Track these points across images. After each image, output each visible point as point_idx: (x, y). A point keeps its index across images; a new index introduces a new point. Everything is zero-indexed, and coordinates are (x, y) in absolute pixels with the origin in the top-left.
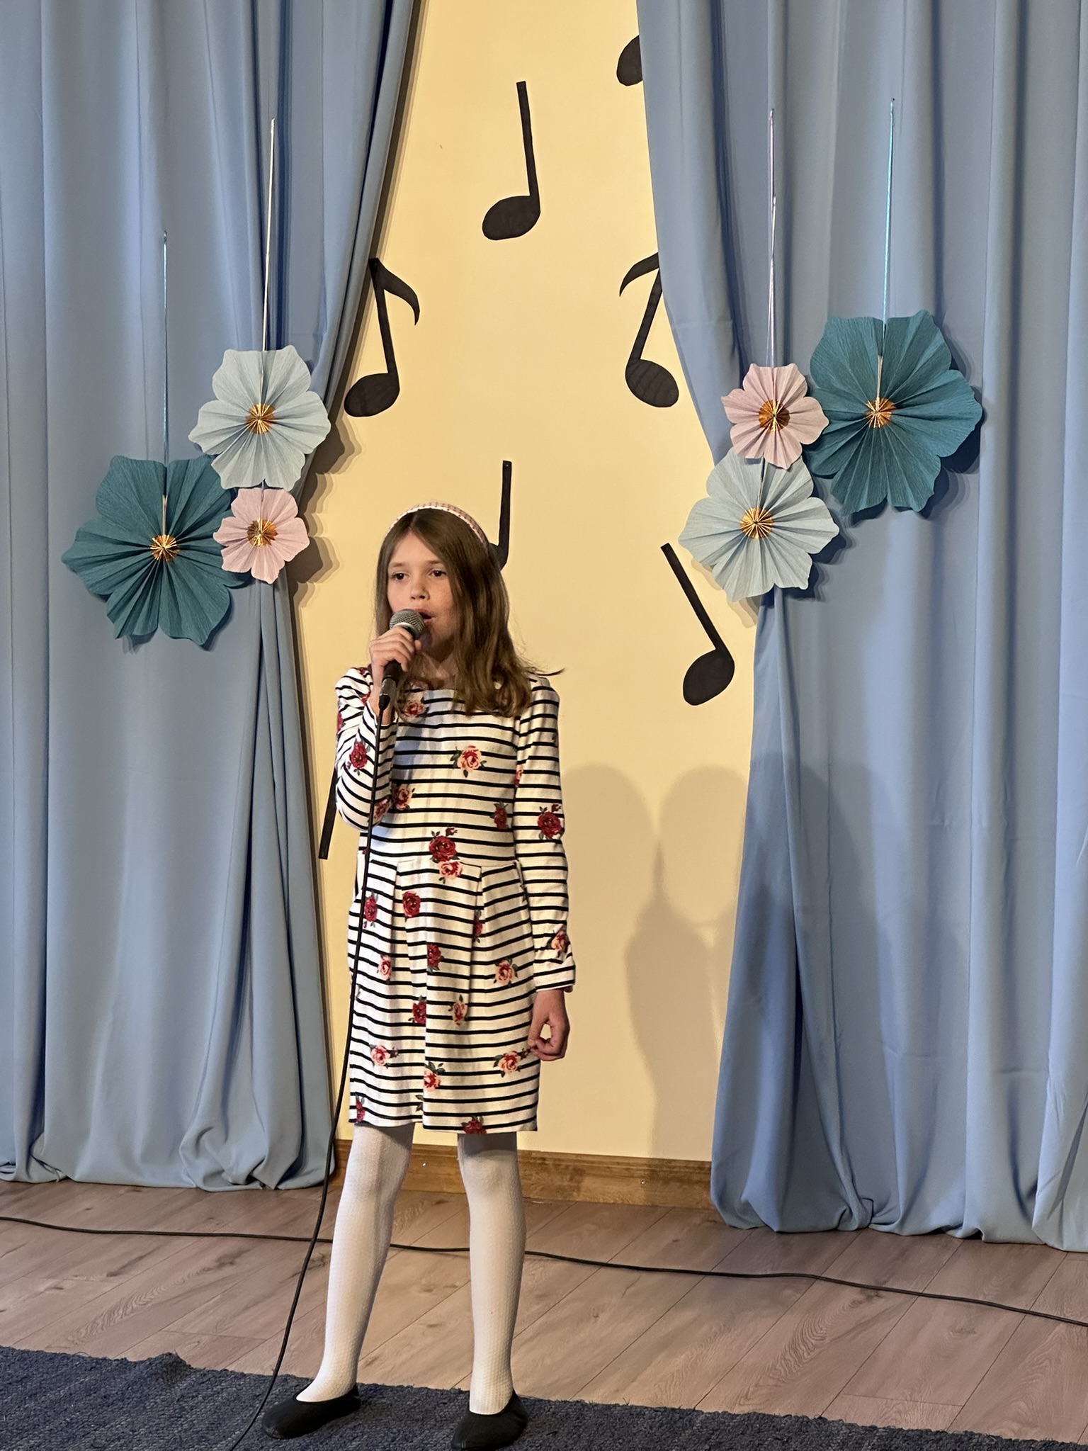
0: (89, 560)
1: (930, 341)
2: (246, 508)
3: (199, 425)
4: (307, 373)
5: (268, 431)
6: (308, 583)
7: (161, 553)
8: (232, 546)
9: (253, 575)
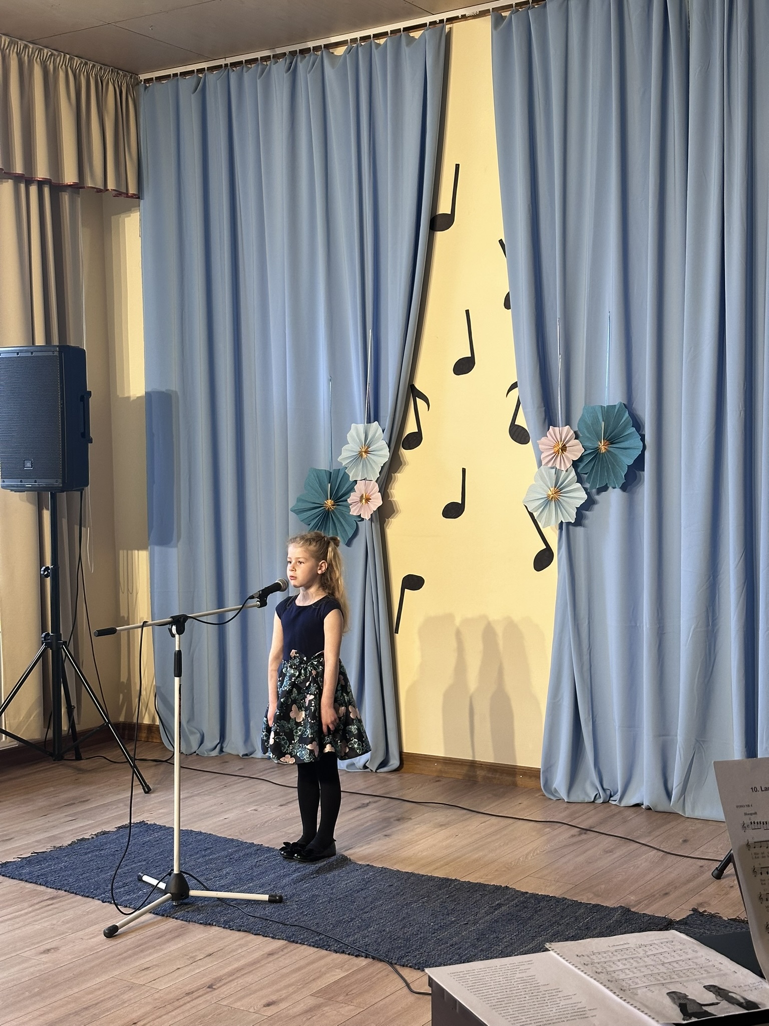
0: (301, 510)
1: (624, 415)
2: (360, 488)
3: (342, 455)
4: (381, 431)
5: (366, 457)
6: (390, 519)
7: (328, 507)
8: (353, 504)
9: (362, 517)
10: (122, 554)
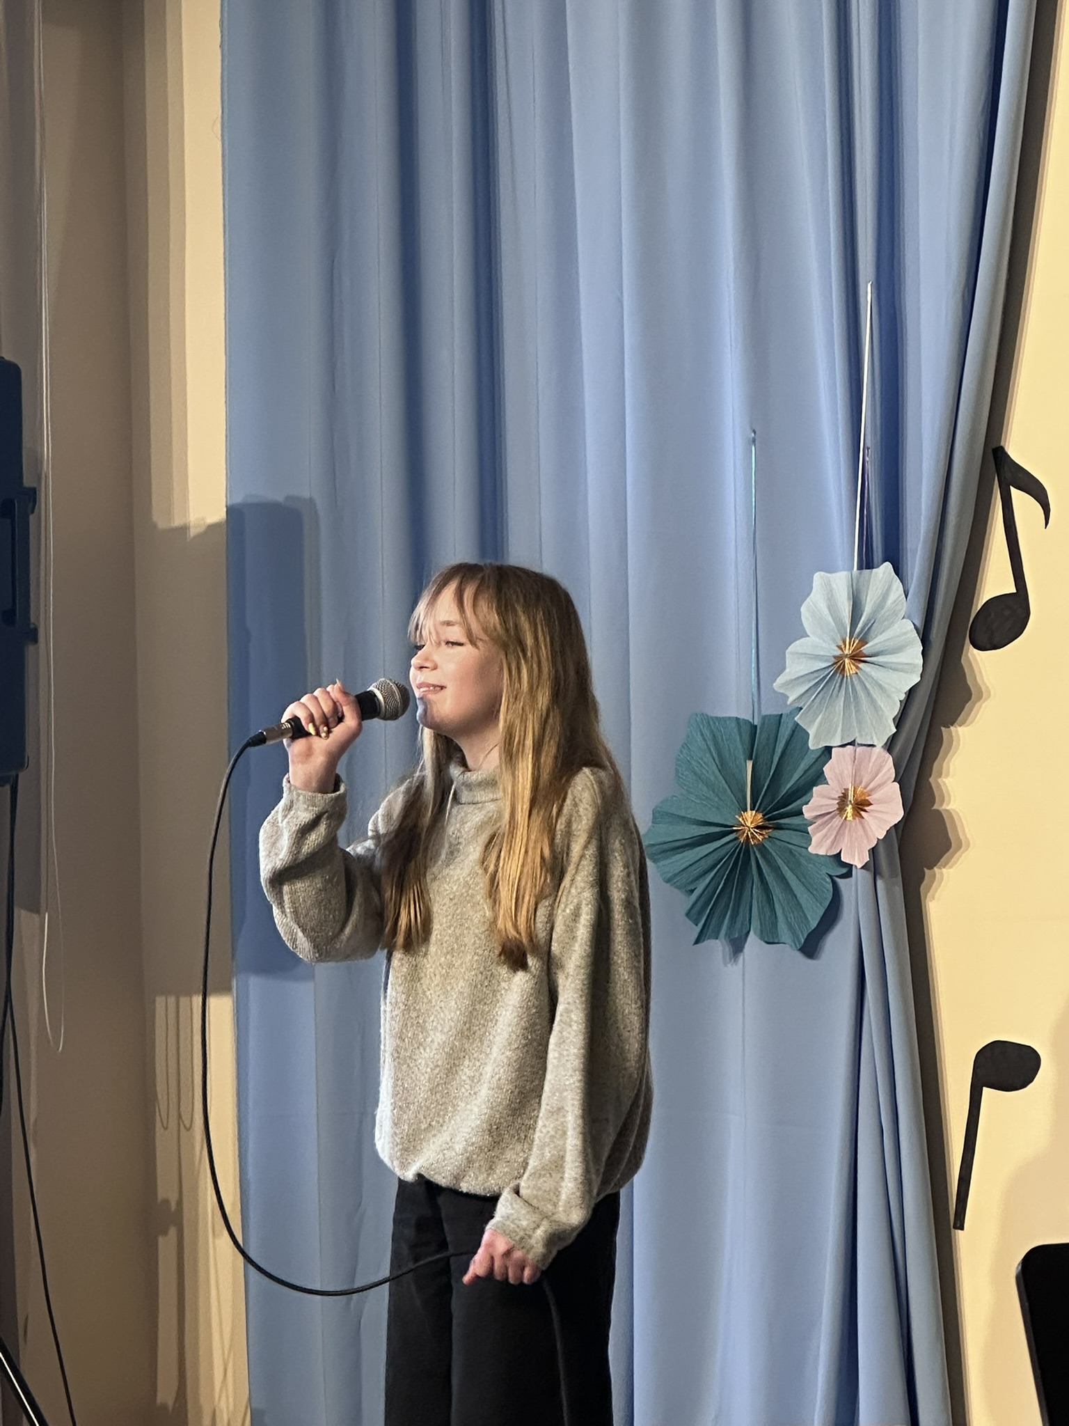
0: (665, 847)
2: (838, 770)
3: (787, 670)
4: (901, 595)
5: (857, 673)
6: (935, 869)
7: (745, 834)
8: (819, 822)
9: (842, 859)
10: (162, 1004)
